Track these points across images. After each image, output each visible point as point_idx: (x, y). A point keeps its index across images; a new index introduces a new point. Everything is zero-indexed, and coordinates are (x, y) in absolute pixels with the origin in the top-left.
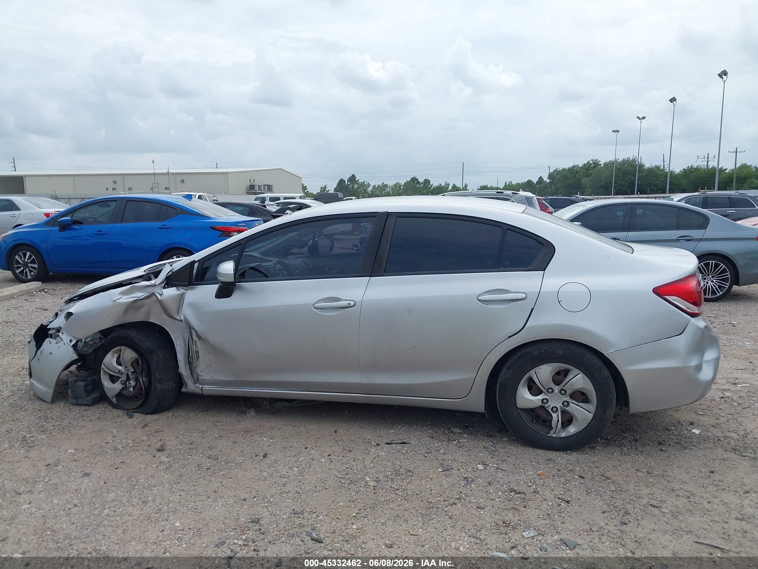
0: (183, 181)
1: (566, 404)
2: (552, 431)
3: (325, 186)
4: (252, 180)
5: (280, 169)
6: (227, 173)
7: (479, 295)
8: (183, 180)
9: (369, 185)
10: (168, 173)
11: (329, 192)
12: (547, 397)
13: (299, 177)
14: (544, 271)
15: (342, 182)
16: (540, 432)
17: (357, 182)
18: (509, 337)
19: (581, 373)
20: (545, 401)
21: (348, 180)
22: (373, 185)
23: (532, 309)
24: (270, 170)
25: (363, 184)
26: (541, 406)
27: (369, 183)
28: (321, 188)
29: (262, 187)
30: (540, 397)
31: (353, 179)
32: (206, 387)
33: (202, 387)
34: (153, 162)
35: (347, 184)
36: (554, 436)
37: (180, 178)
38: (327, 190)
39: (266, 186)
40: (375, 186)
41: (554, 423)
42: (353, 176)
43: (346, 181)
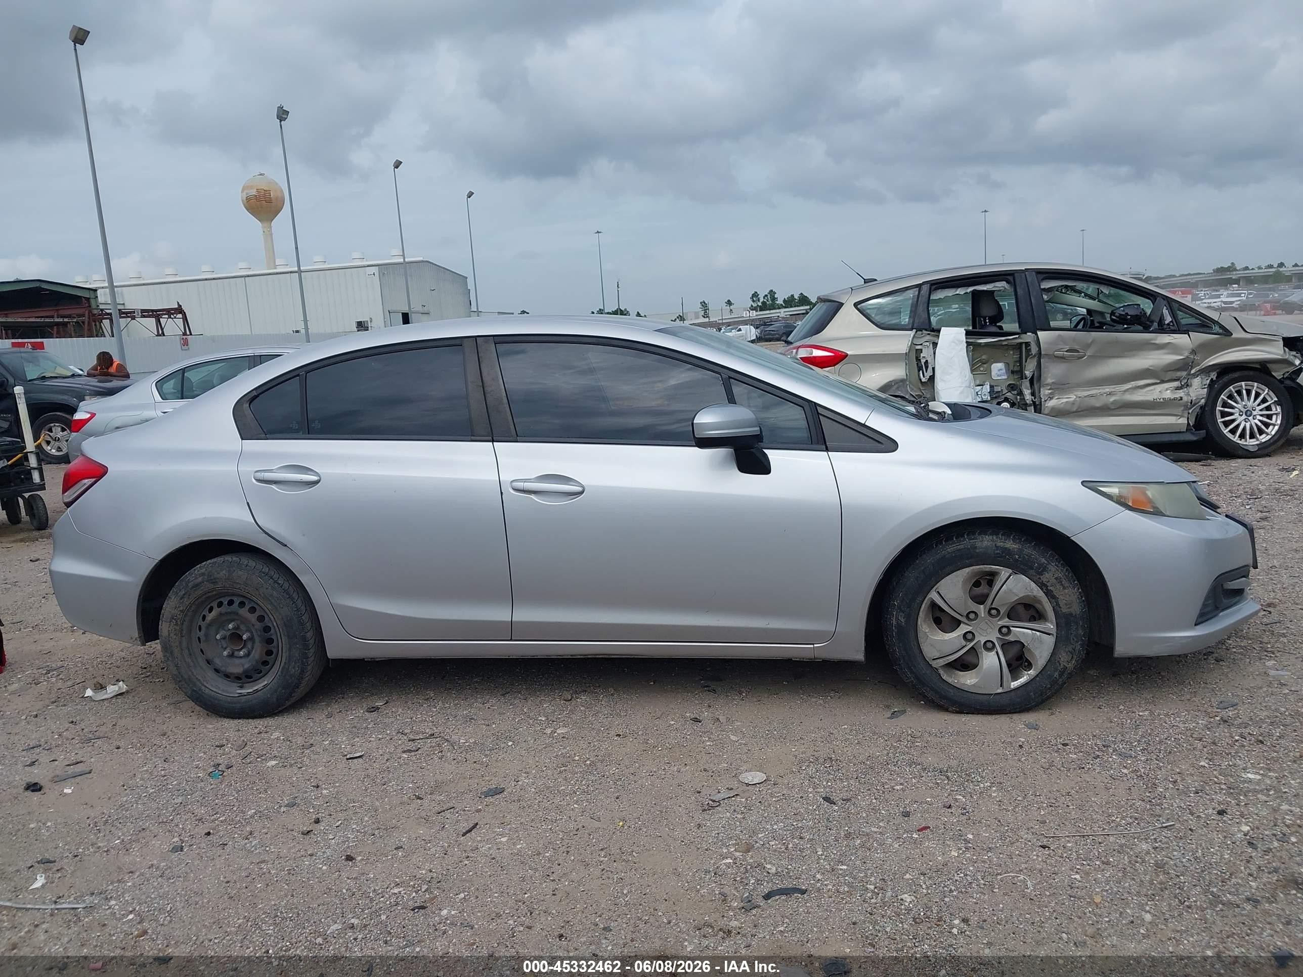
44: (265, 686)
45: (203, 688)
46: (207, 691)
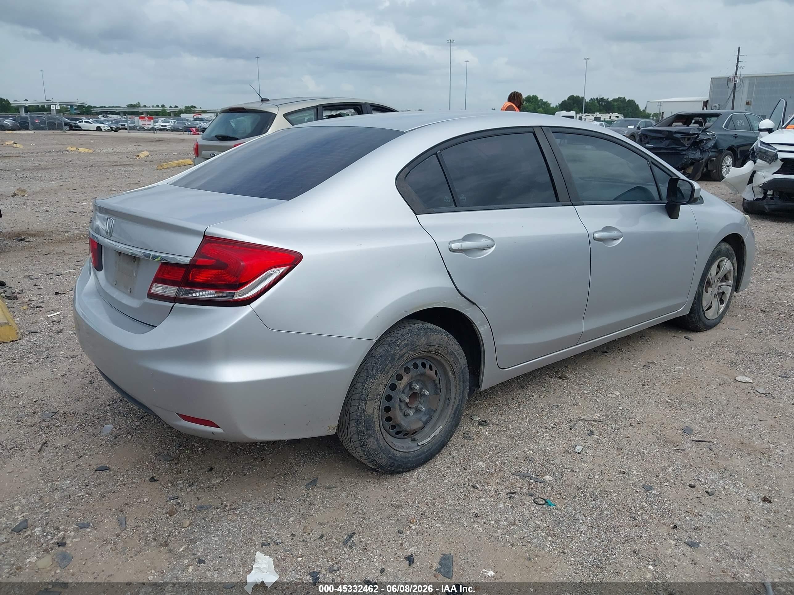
44: (429, 442)
45: (395, 452)
46: (398, 454)
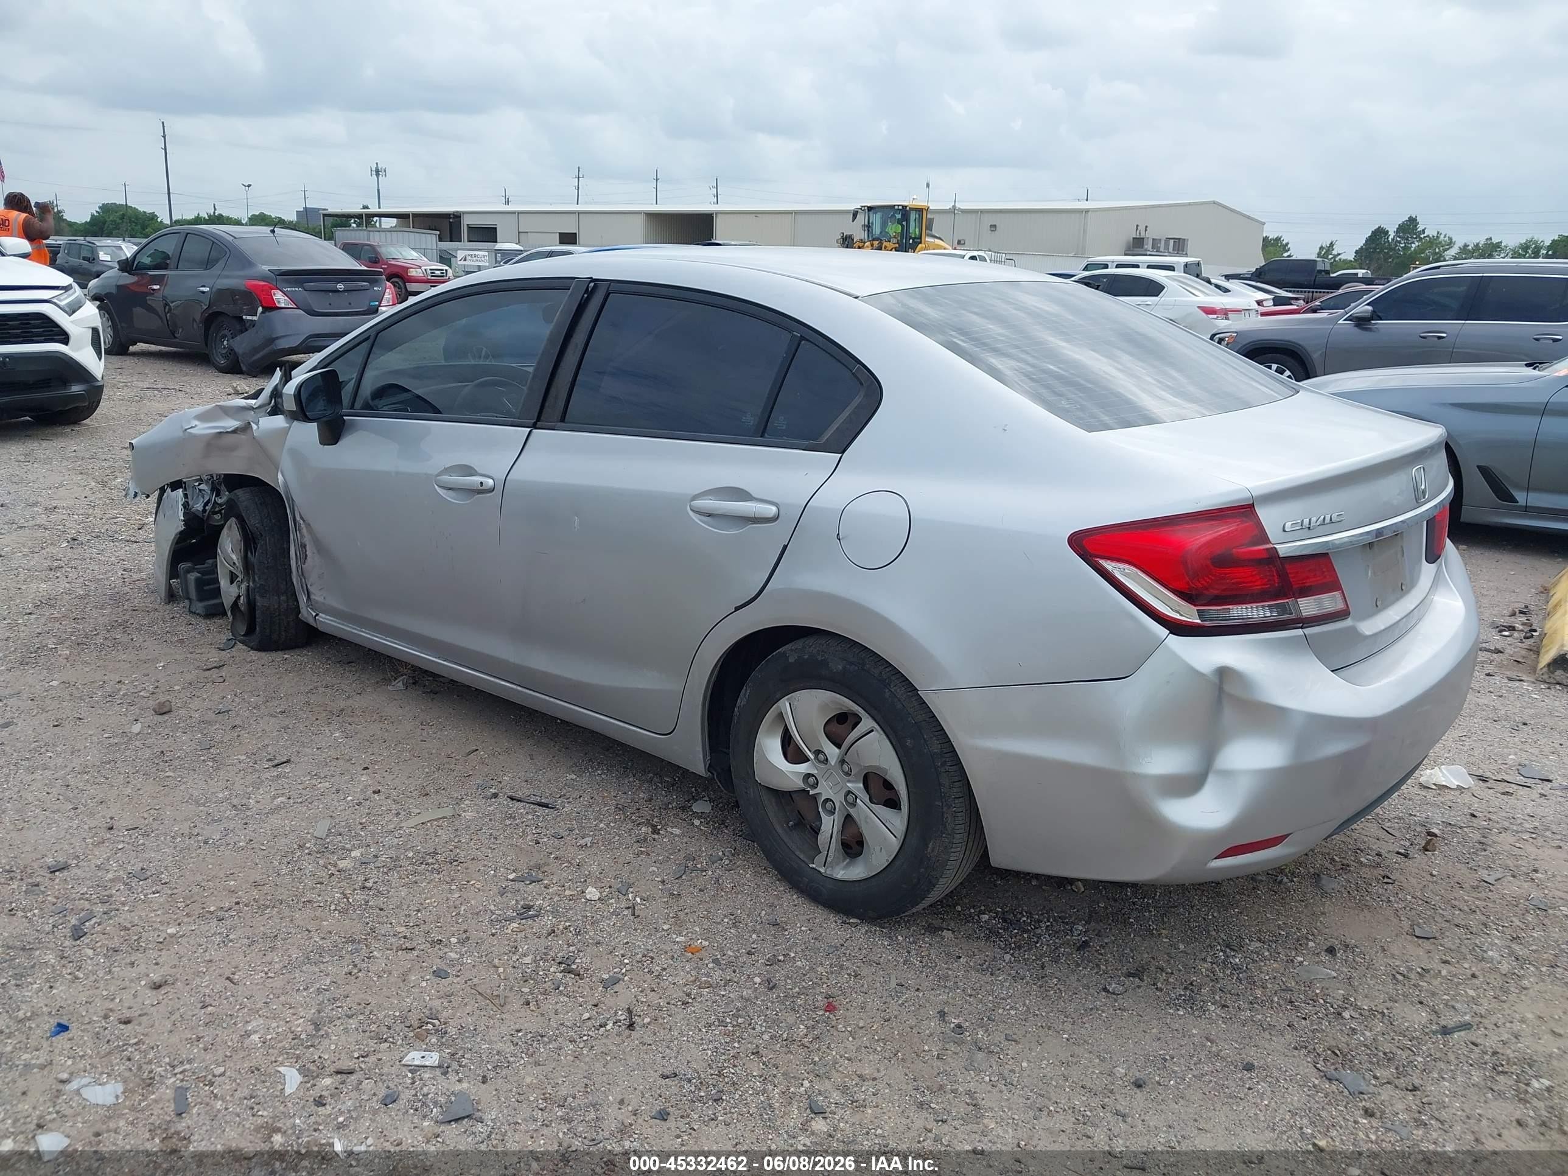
0: (993, 227)
1: (850, 798)
2: (819, 859)
3: (1332, 245)
4: (1142, 228)
5: (1214, 203)
6: (1087, 211)
7: (695, 497)
8: (995, 226)
9: (1451, 243)
10: (953, 211)
11: (1342, 257)
12: (815, 772)
13: (1257, 221)
14: (843, 452)
15: (1379, 234)
16: (797, 853)
17: (1418, 236)
18: (737, 609)
19: (877, 730)
20: (811, 780)
21: (1397, 232)
22: (1461, 245)
23: (785, 547)
24: (1189, 204)
25: (1433, 242)
26: (803, 790)
27: (1450, 239)
28: (1321, 248)
29: (1163, 242)
30: (803, 768)
31: (1409, 227)
32: (322, 617)
33: (317, 615)
34: (928, 185)
35: (1393, 240)
36: (822, 870)
37: (989, 220)
38: (1335, 252)
39: (1172, 242)
40: (1466, 246)
41: (823, 838)
42: (1413, 221)
43: (1392, 235)
